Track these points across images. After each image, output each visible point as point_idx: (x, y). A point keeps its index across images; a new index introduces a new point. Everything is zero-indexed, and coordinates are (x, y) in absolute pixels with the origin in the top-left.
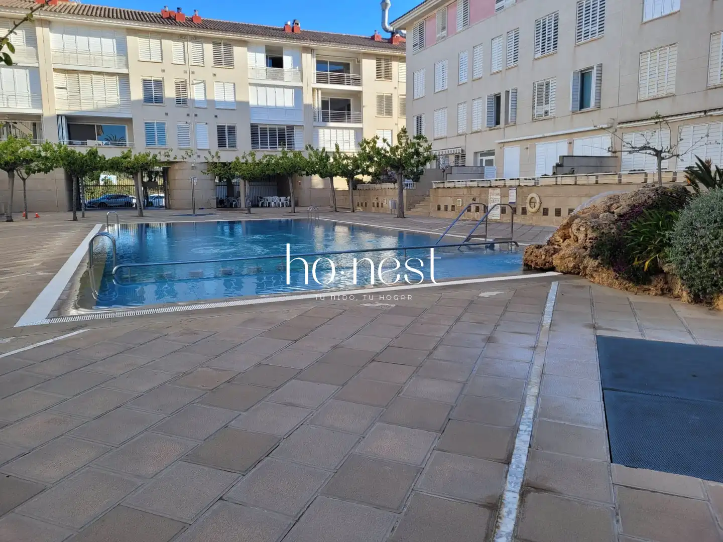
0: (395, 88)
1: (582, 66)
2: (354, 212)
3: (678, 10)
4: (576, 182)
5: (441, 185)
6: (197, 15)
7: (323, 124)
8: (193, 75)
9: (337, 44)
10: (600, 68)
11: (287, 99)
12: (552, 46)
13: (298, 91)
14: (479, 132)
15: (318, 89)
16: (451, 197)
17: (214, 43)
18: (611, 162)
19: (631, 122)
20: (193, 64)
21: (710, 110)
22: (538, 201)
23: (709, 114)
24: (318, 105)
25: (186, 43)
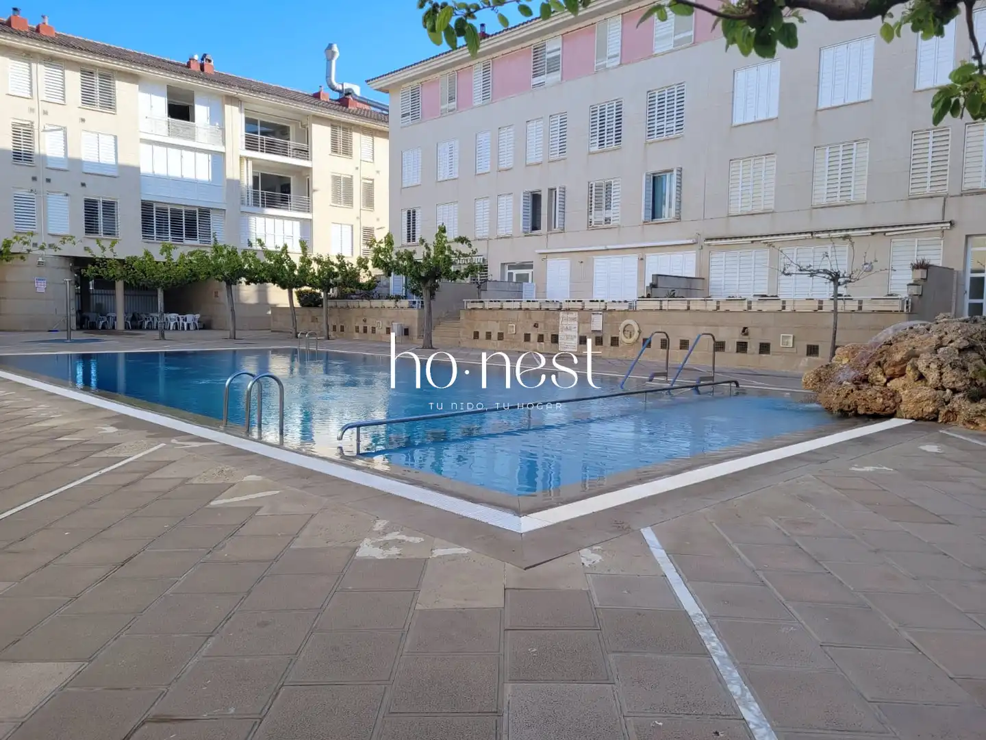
0: (357, 168)
1: (656, 168)
2: (329, 339)
3: (776, 116)
4: (661, 306)
5: (479, 306)
6: (47, 24)
7: (256, 210)
8: (45, 116)
9: (279, 97)
10: (679, 173)
11: (198, 169)
12: (614, 140)
13: (218, 159)
14: (508, 237)
15: (247, 159)
16: (497, 322)
17: (83, 72)
18: (699, 284)
19: (721, 239)
20: (45, 99)
21: (818, 232)
22: (636, 329)
23: (817, 235)
24: (247, 181)
25: (34, 65)
